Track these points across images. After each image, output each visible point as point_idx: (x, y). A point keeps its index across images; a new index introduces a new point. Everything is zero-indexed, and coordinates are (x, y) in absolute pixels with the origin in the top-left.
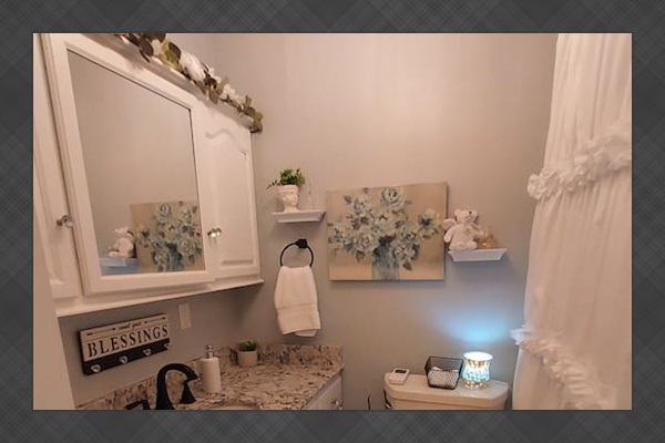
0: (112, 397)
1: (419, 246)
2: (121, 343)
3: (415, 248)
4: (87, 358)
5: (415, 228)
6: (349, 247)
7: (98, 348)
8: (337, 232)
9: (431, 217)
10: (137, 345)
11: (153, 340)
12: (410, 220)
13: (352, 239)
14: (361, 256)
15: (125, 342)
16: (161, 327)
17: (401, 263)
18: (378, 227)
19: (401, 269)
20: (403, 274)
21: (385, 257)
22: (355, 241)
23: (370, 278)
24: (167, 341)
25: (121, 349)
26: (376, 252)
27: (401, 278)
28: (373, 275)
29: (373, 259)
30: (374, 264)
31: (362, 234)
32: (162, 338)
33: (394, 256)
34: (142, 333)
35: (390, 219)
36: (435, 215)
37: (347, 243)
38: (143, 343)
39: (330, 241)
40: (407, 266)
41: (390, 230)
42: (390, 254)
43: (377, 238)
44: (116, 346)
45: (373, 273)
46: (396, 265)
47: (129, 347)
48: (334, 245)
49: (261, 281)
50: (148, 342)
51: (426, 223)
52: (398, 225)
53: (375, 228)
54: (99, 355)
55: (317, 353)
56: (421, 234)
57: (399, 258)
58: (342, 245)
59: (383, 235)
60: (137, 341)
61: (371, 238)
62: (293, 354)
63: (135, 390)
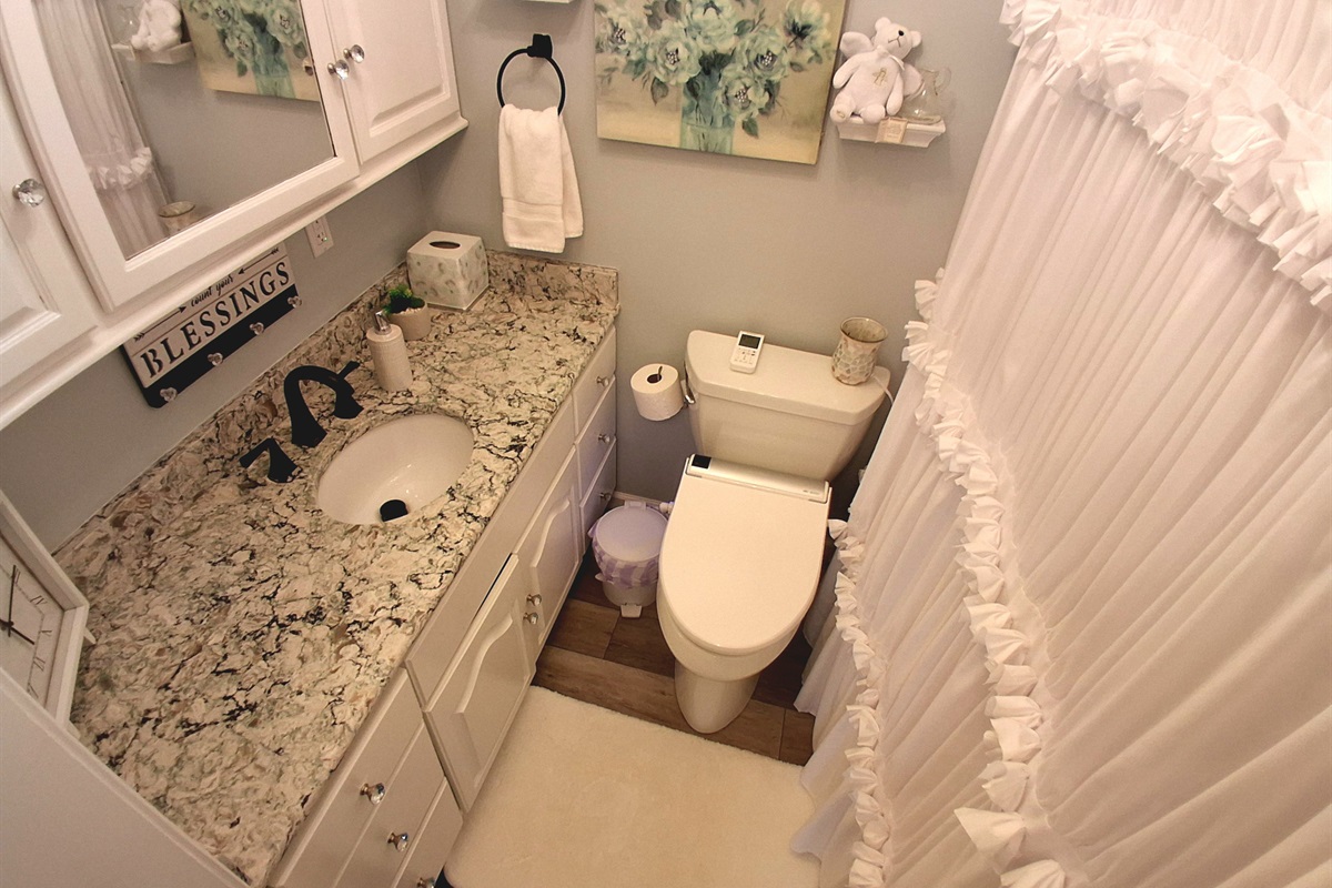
0: (211, 432)
1: (778, 84)
2: (201, 330)
3: (771, 88)
4: (148, 381)
5: (776, 40)
6: (639, 66)
7: (162, 355)
8: (615, 28)
9: (812, 20)
10: (235, 320)
11: (264, 300)
12: (766, 21)
13: (645, 51)
14: (659, 91)
15: (210, 324)
16: (273, 270)
17: (739, 118)
18: (699, 28)
19: (738, 132)
20: (740, 143)
21: (708, 100)
22: (650, 56)
23: (675, 144)
24: (292, 291)
25: (206, 341)
26: (691, 86)
27: (735, 152)
28: (682, 139)
29: (685, 101)
30: (685, 113)
31: (666, 40)
32: (280, 290)
33: (727, 102)
34: (239, 297)
35: (727, 12)
36: (821, 18)
37: (634, 57)
38: (246, 313)
39: (599, 48)
40: (750, 127)
41: (722, 37)
42: (718, 94)
43: (696, 54)
44: (194, 339)
45: (683, 133)
46: (728, 121)
47: (220, 330)
48: (608, 58)
49: (461, 123)
50: (255, 306)
51: (799, 32)
52: (742, 28)
53: (693, 29)
54: (168, 367)
55: (572, 280)
56: (786, 59)
57: (736, 108)
58: (622, 60)
59: (708, 49)
60: (233, 312)
61: (683, 53)
62: (531, 279)
63: (251, 404)
